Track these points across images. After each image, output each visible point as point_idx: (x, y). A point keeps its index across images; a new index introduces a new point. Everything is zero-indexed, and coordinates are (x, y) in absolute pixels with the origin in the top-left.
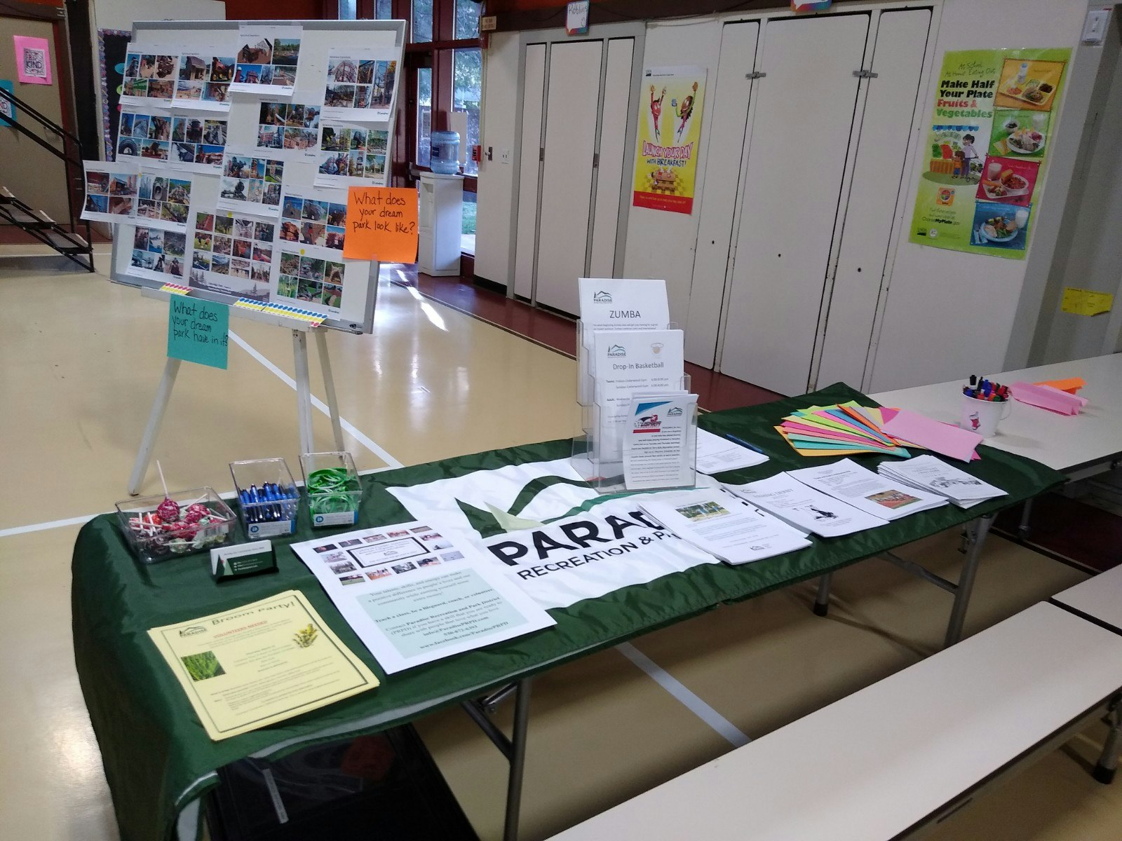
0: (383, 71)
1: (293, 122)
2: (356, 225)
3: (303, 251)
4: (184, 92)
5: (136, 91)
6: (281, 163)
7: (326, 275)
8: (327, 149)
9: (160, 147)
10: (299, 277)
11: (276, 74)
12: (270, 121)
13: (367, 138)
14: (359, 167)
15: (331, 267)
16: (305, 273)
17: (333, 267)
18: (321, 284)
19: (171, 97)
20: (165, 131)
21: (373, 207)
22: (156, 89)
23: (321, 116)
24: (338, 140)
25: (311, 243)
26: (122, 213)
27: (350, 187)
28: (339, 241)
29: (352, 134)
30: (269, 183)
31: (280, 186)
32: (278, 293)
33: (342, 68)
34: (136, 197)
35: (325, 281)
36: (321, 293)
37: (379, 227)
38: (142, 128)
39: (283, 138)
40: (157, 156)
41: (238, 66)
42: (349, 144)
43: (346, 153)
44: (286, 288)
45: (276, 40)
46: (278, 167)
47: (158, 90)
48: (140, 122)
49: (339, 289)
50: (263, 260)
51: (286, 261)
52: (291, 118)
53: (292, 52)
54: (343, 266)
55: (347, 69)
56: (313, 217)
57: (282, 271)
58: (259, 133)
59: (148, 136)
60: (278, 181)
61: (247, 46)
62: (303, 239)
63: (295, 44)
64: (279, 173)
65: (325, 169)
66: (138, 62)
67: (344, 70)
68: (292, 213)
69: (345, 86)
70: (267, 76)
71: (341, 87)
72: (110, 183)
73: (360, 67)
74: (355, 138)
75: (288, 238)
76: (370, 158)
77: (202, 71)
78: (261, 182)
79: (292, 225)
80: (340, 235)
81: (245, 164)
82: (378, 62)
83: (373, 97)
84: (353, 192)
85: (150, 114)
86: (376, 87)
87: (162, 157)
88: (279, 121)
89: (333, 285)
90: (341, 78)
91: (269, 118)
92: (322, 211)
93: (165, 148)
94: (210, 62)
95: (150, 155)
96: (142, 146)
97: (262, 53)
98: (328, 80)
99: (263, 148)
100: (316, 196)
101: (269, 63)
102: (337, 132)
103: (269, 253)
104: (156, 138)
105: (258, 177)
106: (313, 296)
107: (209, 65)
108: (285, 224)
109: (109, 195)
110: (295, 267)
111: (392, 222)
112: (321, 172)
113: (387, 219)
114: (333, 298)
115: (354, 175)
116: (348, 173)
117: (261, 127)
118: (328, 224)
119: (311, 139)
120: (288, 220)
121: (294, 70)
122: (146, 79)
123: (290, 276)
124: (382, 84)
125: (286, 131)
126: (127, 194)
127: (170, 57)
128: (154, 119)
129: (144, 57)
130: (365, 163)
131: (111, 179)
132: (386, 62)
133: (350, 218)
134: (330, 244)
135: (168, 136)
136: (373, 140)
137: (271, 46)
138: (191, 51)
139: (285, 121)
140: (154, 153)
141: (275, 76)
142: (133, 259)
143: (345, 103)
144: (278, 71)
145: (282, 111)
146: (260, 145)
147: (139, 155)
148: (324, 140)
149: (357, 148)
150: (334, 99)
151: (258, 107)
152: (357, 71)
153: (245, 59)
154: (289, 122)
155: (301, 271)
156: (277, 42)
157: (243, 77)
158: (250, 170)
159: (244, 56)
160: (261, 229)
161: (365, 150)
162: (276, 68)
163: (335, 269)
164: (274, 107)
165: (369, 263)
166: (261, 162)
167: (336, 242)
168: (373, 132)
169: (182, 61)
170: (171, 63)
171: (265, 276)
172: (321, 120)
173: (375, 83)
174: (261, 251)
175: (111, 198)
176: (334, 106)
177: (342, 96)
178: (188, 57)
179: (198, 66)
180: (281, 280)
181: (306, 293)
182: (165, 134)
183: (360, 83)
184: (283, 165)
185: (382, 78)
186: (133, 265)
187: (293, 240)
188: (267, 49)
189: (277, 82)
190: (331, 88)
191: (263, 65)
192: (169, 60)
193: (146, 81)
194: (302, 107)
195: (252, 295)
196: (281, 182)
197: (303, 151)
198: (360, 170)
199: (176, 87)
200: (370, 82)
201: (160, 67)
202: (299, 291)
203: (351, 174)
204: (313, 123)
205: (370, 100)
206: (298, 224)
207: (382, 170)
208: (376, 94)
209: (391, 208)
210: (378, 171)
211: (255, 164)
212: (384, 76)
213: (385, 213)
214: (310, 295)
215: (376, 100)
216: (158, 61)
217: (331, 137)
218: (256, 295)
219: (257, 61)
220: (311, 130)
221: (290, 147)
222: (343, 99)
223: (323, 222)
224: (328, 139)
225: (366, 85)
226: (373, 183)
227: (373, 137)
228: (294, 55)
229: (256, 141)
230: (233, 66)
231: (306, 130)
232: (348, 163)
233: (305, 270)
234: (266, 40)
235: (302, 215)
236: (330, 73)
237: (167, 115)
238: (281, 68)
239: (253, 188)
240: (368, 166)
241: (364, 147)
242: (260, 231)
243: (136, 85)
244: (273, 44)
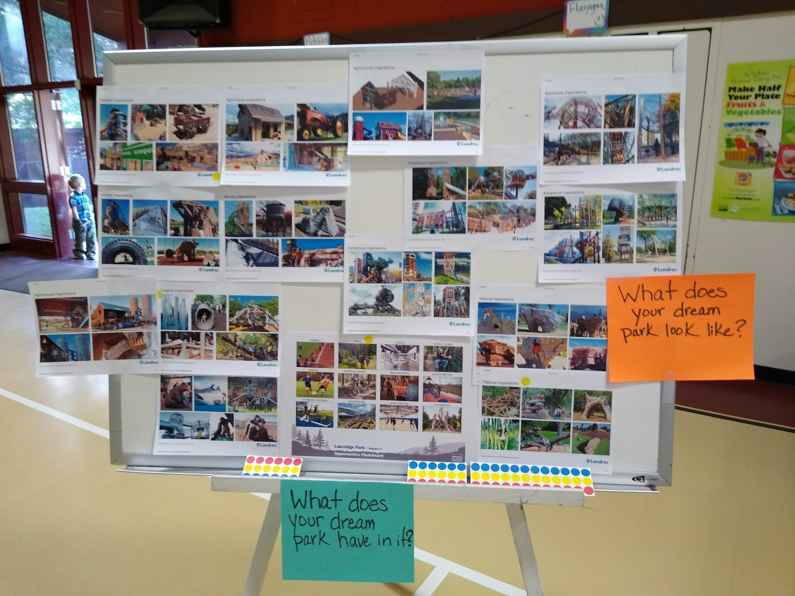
0: (654, 109)
1: (483, 192)
2: (627, 332)
3: (526, 380)
4: (243, 159)
5: (130, 163)
6: (467, 255)
7: (576, 410)
8: (556, 227)
9: (198, 248)
10: (520, 419)
11: (438, 123)
12: (434, 195)
13: (636, 207)
14: (624, 249)
15: (585, 399)
16: (534, 411)
17: (589, 397)
18: (569, 424)
19: (214, 167)
20: (205, 222)
21: (658, 305)
22: (174, 157)
23: (541, 179)
24: (577, 214)
25: (540, 366)
26: (125, 356)
27: (608, 280)
28: (596, 359)
29: (605, 205)
30: (444, 286)
31: (468, 289)
32: (483, 446)
33: (572, 109)
34: (157, 330)
35: (573, 419)
36: (569, 436)
37: (675, 331)
38: (152, 220)
39: (466, 218)
40: (194, 260)
41: (355, 115)
42: (600, 217)
43: (594, 232)
44: (497, 437)
45: (429, 74)
46: (462, 261)
47: (181, 159)
48: (145, 212)
49: (605, 428)
50: (444, 400)
51: (493, 396)
52: (478, 187)
53: (467, 89)
54: (608, 395)
55: (581, 109)
56: (540, 329)
57: (486, 411)
58: (414, 213)
59: (170, 232)
60: (462, 282)
61: (370, 85)
62: (524, 362)
63: (471, 77)
64: (465, 270)
65: (557, 256)
66: (125, 117)
67: (576, 111)
68: (496, 326)
69: (582, 134)
70: (421, 127)
71: (573, 137)
72: (90, 312)
73: (606, 105)
74: (611, 208)
75: (492, 363)
76: (642, 235)
77: (276, 126)
78: (428, 287)
79: (498, 343)
80: (599, 349)
81: (391, 262)
82: (641, 96)
83: (640, 147)
84: (616, 287)
85: (170, 197)
86: (644, 133)
87: (205, 262)
88: (453, 193)
89: (592, 423)
90: (571, 124)
91: (432, 190)
92: (558, 318)
93: (212, 249)
94: (294, 111)
95: (180, 262)
96: (156, 248)
97: (404, 94)
98: (545, 127)
99: (427, 235)
100: (541, 298)
101: (421, 108)
102: (573, 201)
103: (457, 389)
104: (187, 233)
105: (419, 278)
106: (552, 444)
107: (292, 116)
108: (485, 343)
109: (91, 331)
110: (513, 404)
111: (699, 323)
112: (547, 261)
113: (689, 319)
114: (594, 442)
115: (615, 261)
116: (602, 260)
117: (416, 206)
118: (572, 334)
119: (523, 217)
120: (488, 337)
121: (477, 116)
122: (149, 142)
123: (503, 419)
124: (655, 127)
125: (470, 207)
126: (133, 326)
127: (199, 107)
128: (177, 205)
129: (137, 109)
130: (635, 242)
131: (92, 307)
132: (660, 96)
133: (614, 323)
134: (579, 362)
135: (215, 231)
136: (649, 208)
137: (421, 84)
138: (248, 97)
139: (466, 193)
140: (186, 258)
141: (437, 127)
142: (162, 428)
143: (584, 159)
144: (442, 119)
145: (458, 179)
146: (417, 230)
147: (152, 263)
148: (549, 214)
149: (617, 221)
150: (560, 154)
151: (409, 175)
152: (603, 113)
153: (368, 105)
154: (474, 194)
155: (524, 409)
156: (430, 75)
157: (370, 133)
158: (402, 269)
159: (365, 99)
160: (435, 355)
161: (634, 226)
162: (437, 116)
163: (592, 401)
164: (440, 173)
165: (658, 385)
166: (424, 256)
167: (591, 361)
168: (645, 197)
169: (229, 111)
170: (204, 116)
171: (455, 424)
172: (541, 186)
173: (641, 127)
174: (440, 388)
175: (97, 338)
176: (563, 164)
177: (577, 149)
178: (240, 106)
179: (265, 118)
180: (485, 427)
181: (539, 440)
182: (207, 227)
183: (610, 127)
184: (469, 258)
185: (654, 119)
186: (164, 437)
187: (503, 365)
188: (414, 87)
189: (440, 137)
190: (554, 137)
191: (409, 113)
192: (197, 110)
193: (150, 146)
194: (500, 170)
195: (429, 454)
196: (468, 283)
197: (510, 234)
198: (627, 252)
199: (222, 153)
200: (631, 124)
201: (178, 122)
202: (523, 439)
203: (609, 259)
204: (523, 192)
205: (635, 151)
206: (512, 341)
207: (672, 249)
208: (645, 142)
209: (696, 304)
210: (664, 252)
211: (411, 261)
212: (658, 116)
213: (684, 311)
214: (547, 441)
215: (647, 151)
216: (171, 113)
217: (563, 209)
218: (435, 454)
219: (394, 106)
220: (521, 200)
221: (481, 230)
222: (579, 153)
223: (562, 333)
224: (556, 212)
225: (623, 130)
226: (655, 269)
227: (648, 204)
228: (471, 95)
229: (410, 225)
230: (345, 117)
231: (510, 203)
232: (601, 244)
233: (533, 408)
234: (410, 74)
235: (517, 327)
236: (548, 116)
237: (210, 197)
238: (448, 115)
239: (413, 296)
240: (643, 246)
241: (631, 220)
242: (434, 359)
243: (129, 153)
244: (424, 79)
